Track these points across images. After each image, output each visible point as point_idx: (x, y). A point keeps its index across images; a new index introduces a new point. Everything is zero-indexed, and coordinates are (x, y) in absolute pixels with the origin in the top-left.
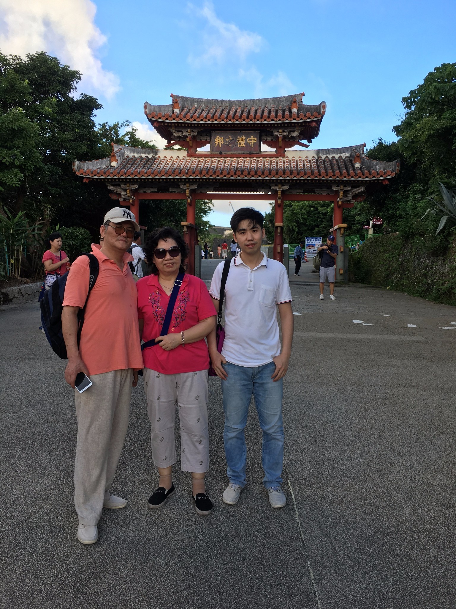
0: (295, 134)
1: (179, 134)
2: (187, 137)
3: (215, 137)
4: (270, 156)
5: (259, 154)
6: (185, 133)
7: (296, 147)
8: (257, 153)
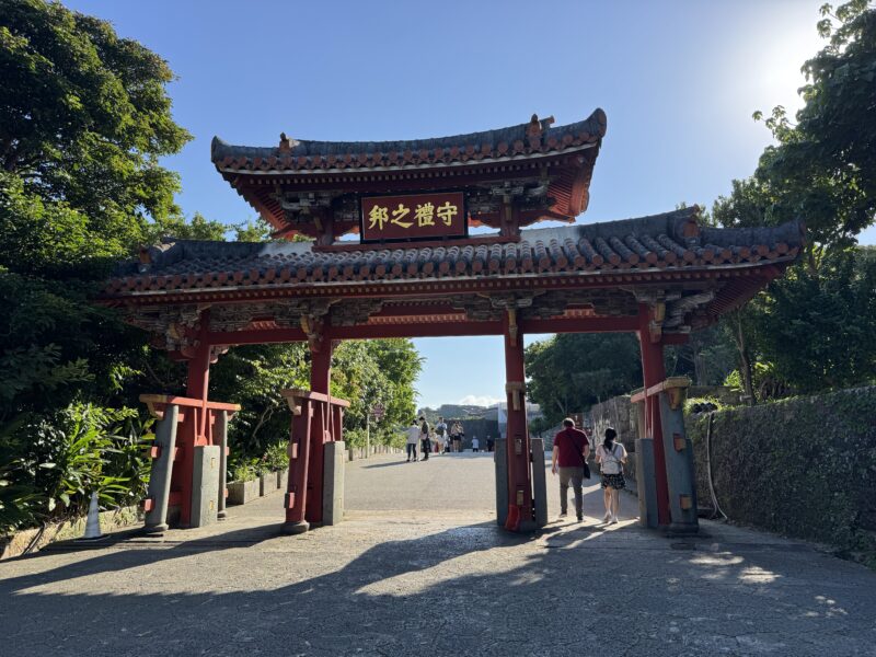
0: (540, 191)
3: (371, 208)
4: (488, 242)
5: (464, 240)
8: (457, 235)
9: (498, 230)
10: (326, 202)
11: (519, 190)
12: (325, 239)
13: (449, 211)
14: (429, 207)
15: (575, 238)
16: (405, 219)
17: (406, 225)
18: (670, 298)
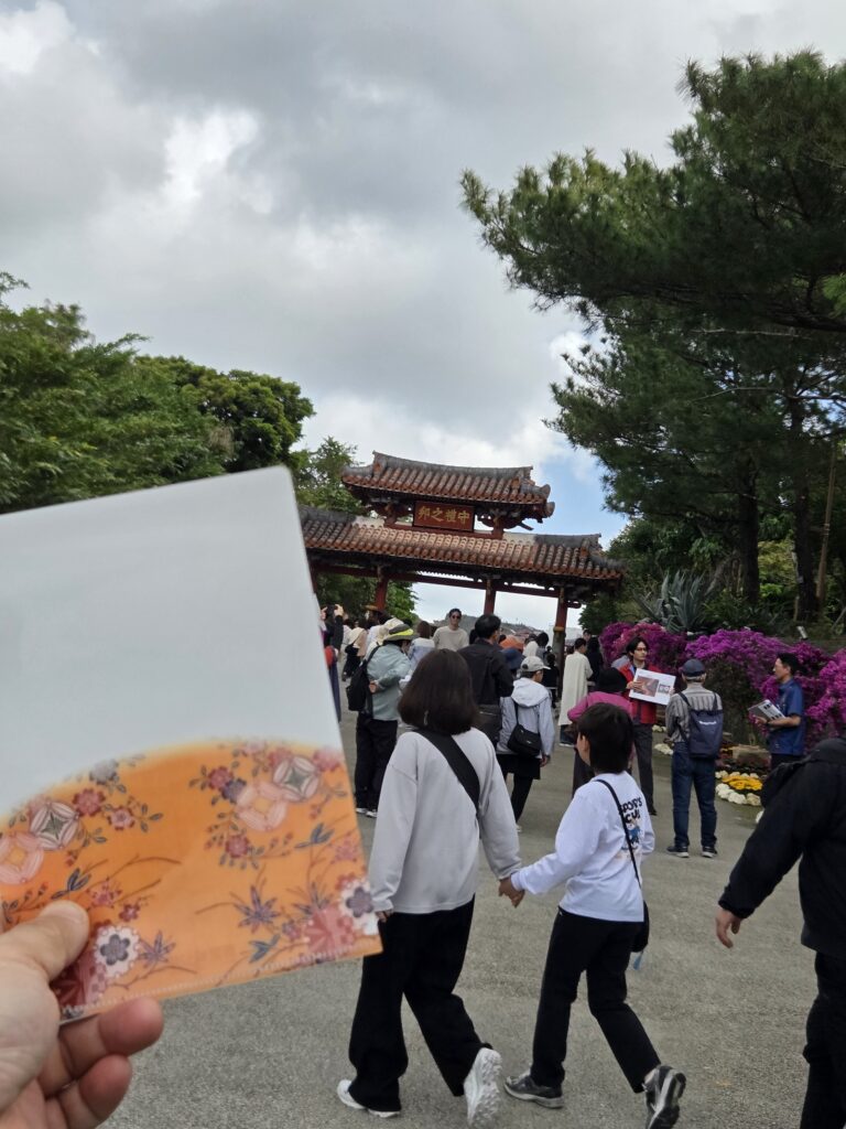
0: (515, 515)
1: (377, 500)
2: (386, 504)
3: (421, 507)
4: (484, 536)
5: (471, 532)
6: (384, 501)
7: (518, 529)
8: (469, 531)
9: (492, 529)
10: (396, 502)
11: (504, 513)
12: (391, 520)
13: (464, 516)
14: (454, 512)
15: (532, 542)
16: (438, 517)
17: (440, 520)
18: (569, 586)
